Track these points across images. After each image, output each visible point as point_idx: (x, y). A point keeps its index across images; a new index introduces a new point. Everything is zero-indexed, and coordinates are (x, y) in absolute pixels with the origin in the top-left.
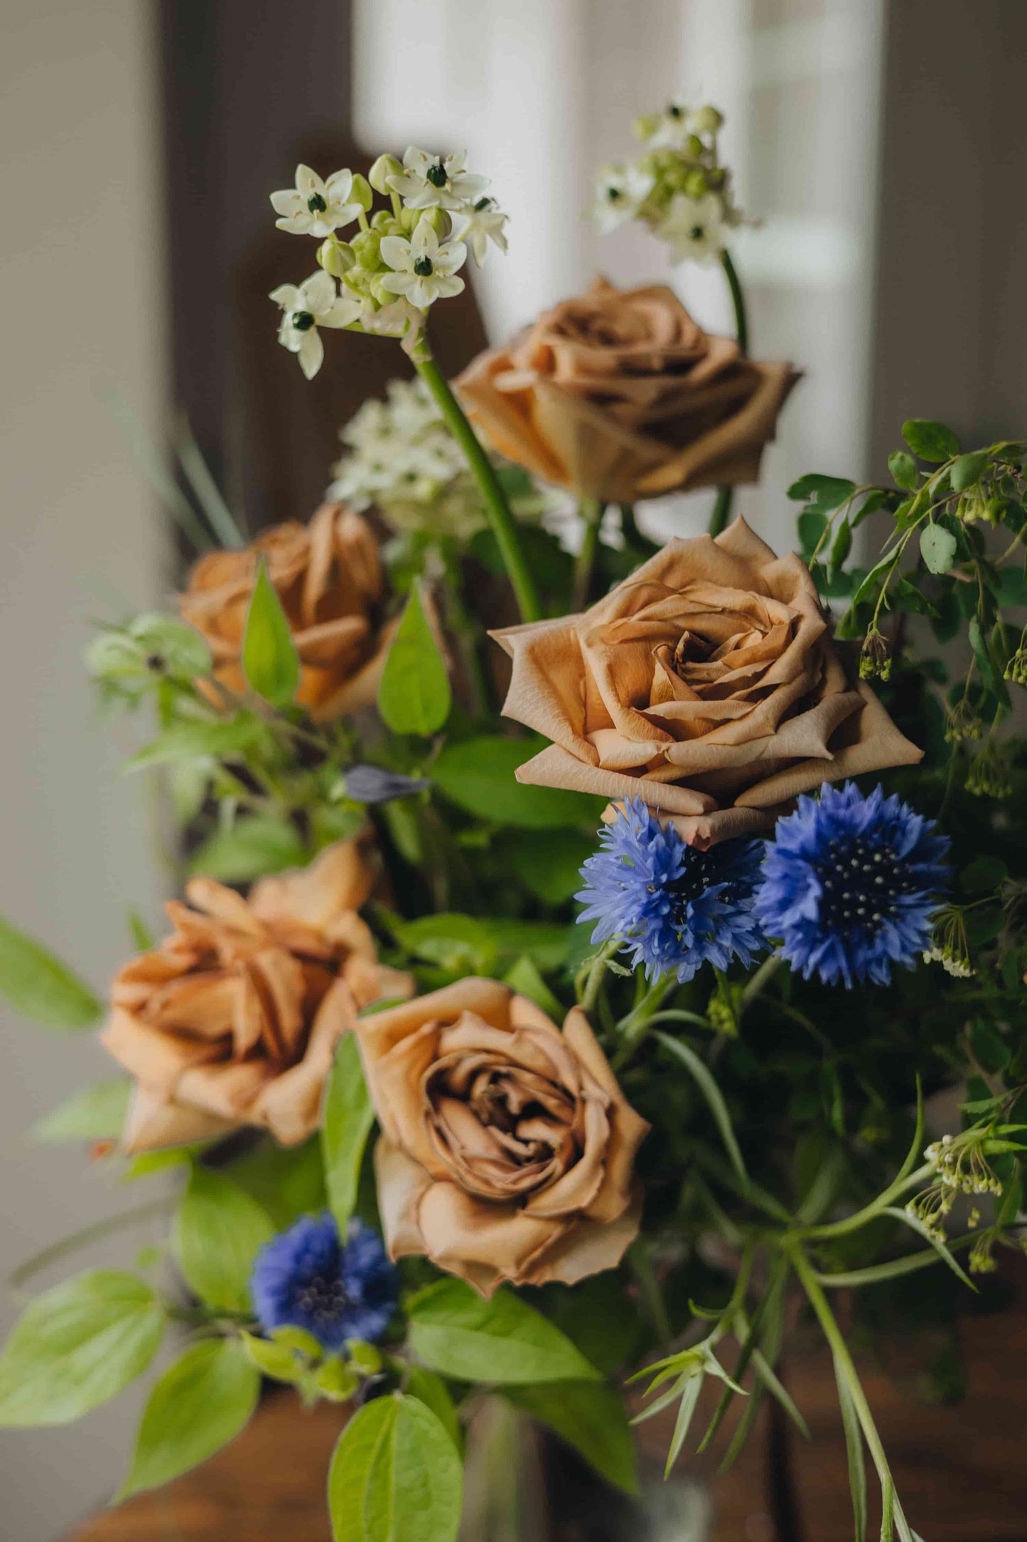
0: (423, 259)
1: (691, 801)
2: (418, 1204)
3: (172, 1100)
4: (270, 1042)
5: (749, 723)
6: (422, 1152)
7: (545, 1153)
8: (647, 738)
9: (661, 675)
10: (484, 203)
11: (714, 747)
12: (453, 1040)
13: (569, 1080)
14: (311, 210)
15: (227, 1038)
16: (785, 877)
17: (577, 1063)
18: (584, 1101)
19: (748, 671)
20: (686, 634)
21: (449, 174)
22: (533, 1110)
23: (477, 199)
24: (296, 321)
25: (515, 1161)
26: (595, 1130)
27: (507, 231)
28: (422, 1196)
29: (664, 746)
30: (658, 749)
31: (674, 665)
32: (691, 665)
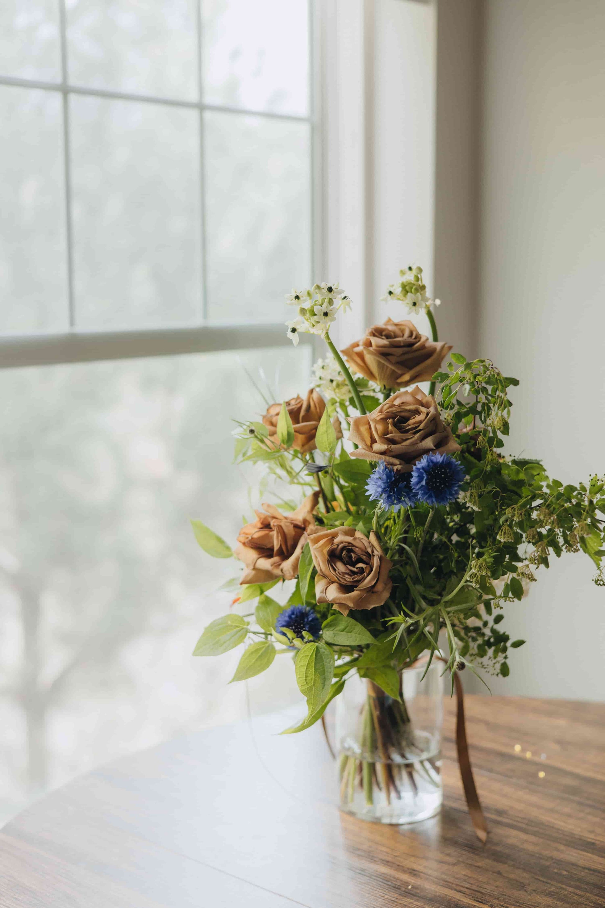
0: (325, 312)
1: (397, 461)
2: (326, 589)
3: (254, 569)
4: (284, 548)
5: (413, 439)
6: (327, 572)
7: (362, 571)
8: (385, 444)
9: (390, 427)
10: (345, 298)
11: (403, 446)
12: (336, 541)
13: (369, 550)
14: (295, 299)
15: (272, 549)
16: (419, 476)
17: (372, 546)
18: (374, 556)
19: (414, 426)
20: (398, 417)
21: (333, 289)
22: (360, 560)
23: (343, 296)
24: (291, 330)
25: (353, 573)
26: (376, 562)
27: (351, 304)
28: (327, 587)
29: (389, 446)
30: (388, 446)
31: (395, 425)
32: (399, 425)
